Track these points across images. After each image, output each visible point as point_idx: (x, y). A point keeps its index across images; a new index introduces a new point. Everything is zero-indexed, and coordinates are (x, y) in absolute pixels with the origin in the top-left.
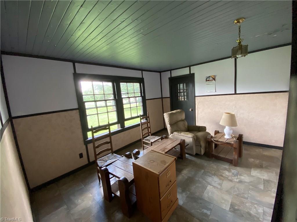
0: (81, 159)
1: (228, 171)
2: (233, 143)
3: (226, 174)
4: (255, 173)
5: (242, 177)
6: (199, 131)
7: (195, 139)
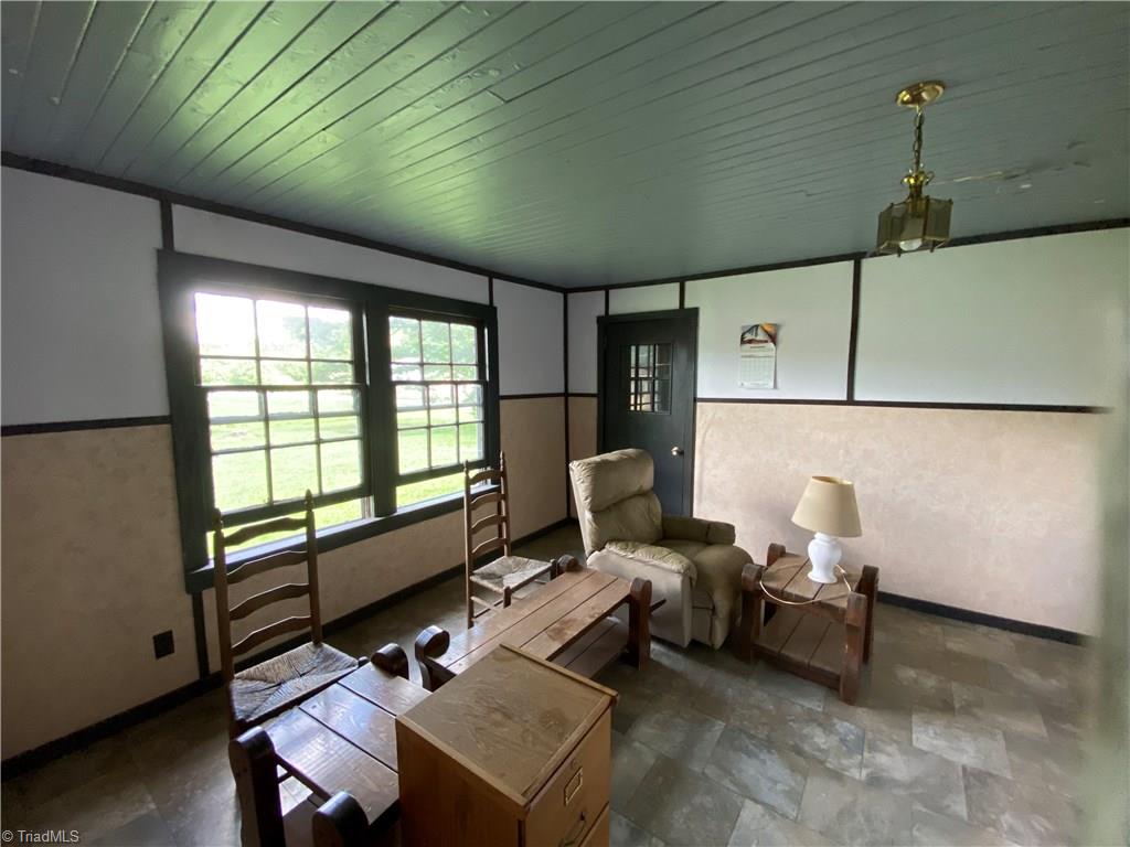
0: (162, 660)
1: (820, 725)
2: (844, 604)
3: (816, 740)
4: (927, 736)
5: (882, 759)
6: (709, 543)
7: (691, 579)
